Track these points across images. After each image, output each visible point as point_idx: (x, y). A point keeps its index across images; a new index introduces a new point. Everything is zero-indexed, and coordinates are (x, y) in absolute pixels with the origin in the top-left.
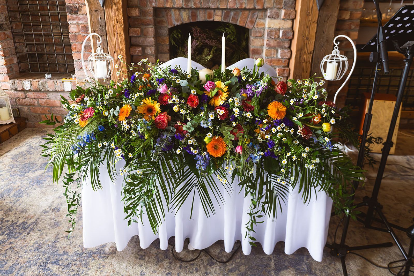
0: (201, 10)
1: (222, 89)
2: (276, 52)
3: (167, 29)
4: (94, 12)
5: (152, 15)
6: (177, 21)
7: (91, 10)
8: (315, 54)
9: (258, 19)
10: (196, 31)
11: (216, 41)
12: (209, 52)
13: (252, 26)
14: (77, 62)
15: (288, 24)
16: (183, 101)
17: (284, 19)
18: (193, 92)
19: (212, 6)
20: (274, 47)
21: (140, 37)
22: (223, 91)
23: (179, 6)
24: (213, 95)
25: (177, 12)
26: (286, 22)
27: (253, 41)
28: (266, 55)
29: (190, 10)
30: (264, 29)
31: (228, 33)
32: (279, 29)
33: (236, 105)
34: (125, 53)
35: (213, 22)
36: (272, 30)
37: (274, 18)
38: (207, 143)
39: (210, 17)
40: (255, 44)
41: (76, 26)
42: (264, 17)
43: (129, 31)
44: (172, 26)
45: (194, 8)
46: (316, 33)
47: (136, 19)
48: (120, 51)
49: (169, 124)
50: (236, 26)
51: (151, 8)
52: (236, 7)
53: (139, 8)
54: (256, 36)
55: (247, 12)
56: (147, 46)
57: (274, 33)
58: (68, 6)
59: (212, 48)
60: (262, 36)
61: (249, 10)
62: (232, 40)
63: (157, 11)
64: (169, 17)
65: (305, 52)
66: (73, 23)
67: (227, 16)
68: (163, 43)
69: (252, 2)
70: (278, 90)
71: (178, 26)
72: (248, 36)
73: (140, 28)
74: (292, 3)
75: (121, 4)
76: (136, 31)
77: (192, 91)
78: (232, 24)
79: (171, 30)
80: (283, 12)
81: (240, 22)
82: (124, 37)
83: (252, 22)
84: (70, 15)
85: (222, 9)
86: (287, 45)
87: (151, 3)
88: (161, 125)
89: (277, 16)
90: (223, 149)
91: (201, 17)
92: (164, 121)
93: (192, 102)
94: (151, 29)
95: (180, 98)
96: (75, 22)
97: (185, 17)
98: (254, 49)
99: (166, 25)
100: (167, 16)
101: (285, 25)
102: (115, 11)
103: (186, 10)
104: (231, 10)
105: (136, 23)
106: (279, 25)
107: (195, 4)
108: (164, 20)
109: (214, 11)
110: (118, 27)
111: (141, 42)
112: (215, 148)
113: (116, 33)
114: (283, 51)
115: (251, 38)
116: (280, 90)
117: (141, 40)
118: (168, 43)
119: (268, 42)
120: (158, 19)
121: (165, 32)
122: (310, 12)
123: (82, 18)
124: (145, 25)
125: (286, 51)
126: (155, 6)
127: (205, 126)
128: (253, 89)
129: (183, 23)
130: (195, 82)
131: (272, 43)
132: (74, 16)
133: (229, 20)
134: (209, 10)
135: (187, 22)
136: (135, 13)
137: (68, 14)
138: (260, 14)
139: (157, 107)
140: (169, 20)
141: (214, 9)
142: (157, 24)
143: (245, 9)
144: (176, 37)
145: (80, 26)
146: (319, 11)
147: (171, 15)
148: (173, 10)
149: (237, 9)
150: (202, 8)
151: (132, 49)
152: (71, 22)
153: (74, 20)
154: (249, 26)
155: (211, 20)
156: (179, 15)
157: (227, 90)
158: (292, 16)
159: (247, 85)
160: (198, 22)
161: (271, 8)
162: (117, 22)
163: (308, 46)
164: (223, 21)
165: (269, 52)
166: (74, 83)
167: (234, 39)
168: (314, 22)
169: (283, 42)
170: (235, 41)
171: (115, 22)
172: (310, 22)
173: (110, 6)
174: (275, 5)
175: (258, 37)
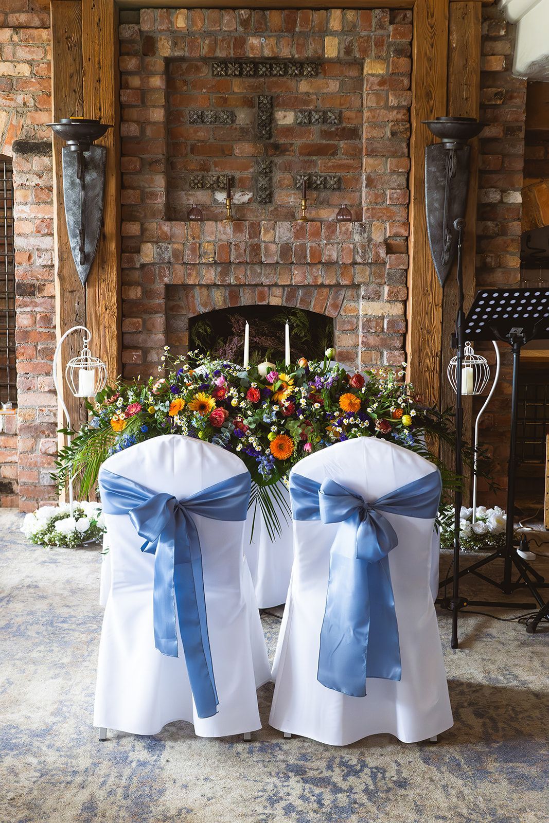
0: (246, 287)
1: (287, 383)
2: (379, 356)
3: (186, 320)
4: (68, 293)
5: (163, 295)
6: (205, 305)
7: (63, 291)
8: (444, 357)
9: (345, 301)
10: (238, 322)
11: (273, 340)
12: (261, 358)
13: (337, 313)
14: (23, 378)
15: (397, 309)
16: (242, 395)
17: (389, 301)
18: (254, 385)
19: (267, 282)
20: (376, 348)
21: (140, 332)
22: (288, 385)
23: (209, 282)
24: (276, 389)
25: (205, 291)
26: (393, 306)
27: (339, 338)
28: (363, 361)
29: (227, 288)
30: (357, 317)
31: (295, 324)
32: (383, 318)
33: (303, 395)
34: (115, 359)
35: (268, 307)
36: (370, 318)
37: (373, 300)
38: (271, 439)
39: (263, 299)
40: (343, 343)
41: (29, 316)
42: (356, 299)
43: (123, 324)
44: (196, 314)
45: (235, 285)
46: (442, 323)
47: (135, 303)
48: (108, 356)
49: (226, 420)
50: (308, 313)
51: (162, 286)
52: (306, 283)
53: (142, 287)
54: (343, 329)
55: (326, 290)
56: (152, 348)
57: (374, 324)
58: (19, 285)
59: (266, 351)
60: (354, 330)
61: (329, 286)
62: (302, 338)
63: (171, 290)
64: (190, 300)
65: (427, 354)
66: (25, 313)
67: (291, 295)
68: (177, 344)
69: (334, 274)
70: (353, 383)
71: (205, 314)
72: (330, 330)
73: (141, 318)
74: (402, 276)
75: (115, 280)
76: (134, 324)
77: (252, 384)
78: (301, 310)
79: (193, 321)
80: (386, 288)
81: (314, 305)
82: (116, 332)
83: (336, 306)
84: (21, 298)
85: (284, 286)
86: (398, 344)
87: (161, 278)
88: (218, 422)
89: (378, 296)
90: (289, 448)
91: (246, 299)
92: (220, 417)
93: (252, 395)
94: (159, 320)
95: (239, 392)
96: (28, 309)
97: (219, 300)
98: (342, 352)
99: (184, 312)
100: (187, 297)
101: (391, 311)
102: (104, 291)
103: (221, 288)
104: (298, 287)
105: (135, 309)
106: (382, 311)
107: (237, 278)
108: (182, 304)
109: (270, 289)
110: (106, 316)
111: (140, 341)
112: (280, 447)
113: (102, 327)
114: (391, 353)
115: (337, 333)
116: (355, 383)
117: (141, 338)
118: (187, 344)
119: (365, 339)
120: (172, 303)
121: (182, 324)
122: (429, 289)
123: (41, 304)
124: (151, 313)
125: (397, 353)
126: (168, 282)
127: (268, 420)
128: (322, 380)
129: (214, 308)
130: (255, 375)
131: (372, 340)
132: (27, 299)
133: (295, 304)
134: (260, 288)
135: (223, 307)
136: (135, 293)
137: (17, 297)
138: (349, 293)
139: (212, 402)
140: (191, 304)
141: (269, 286)
142: (171, 312)
143: (322, 285)
144: (202, 332)
145: (38, 317)
146: (443, 287)
147: (193, 297)
148: (197, 287)
149: (308, 285)
150: (249, 285)
151: (126, 354)
152: (22, 310)
153: (26, 306)
154: (330, 312)
155: (264, 303)
156: (208, 295)
157: (292, 383)
158: (402, 296)
159: (316, 377)
160: (240, 306)
161: (367, 284)
162: (106, 310)
163: (431, 344)
164: (285, 304)
165: (368, 355)
166: (9, 417)
167: (305, 336)
168: (438, 305)
169: (392, 338)
170: (308, 338)
171: (102, 308)
172: (430, 305)
173: (97, 284)
174: (372, 279)
175: (347, 330)
